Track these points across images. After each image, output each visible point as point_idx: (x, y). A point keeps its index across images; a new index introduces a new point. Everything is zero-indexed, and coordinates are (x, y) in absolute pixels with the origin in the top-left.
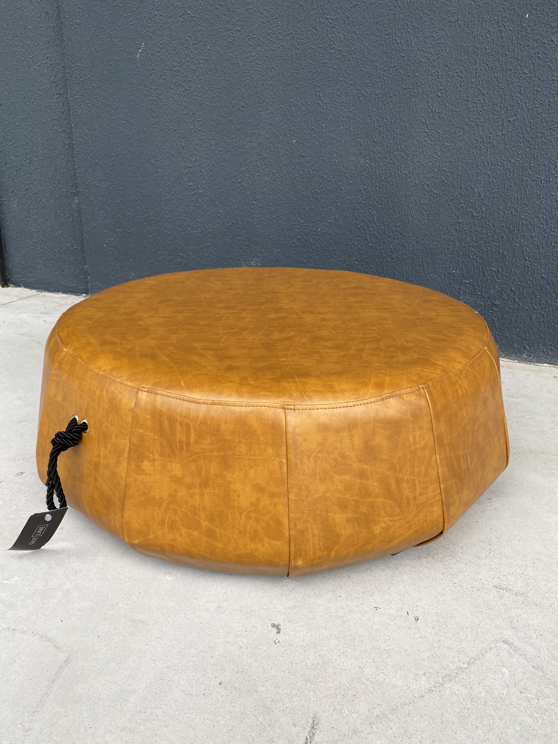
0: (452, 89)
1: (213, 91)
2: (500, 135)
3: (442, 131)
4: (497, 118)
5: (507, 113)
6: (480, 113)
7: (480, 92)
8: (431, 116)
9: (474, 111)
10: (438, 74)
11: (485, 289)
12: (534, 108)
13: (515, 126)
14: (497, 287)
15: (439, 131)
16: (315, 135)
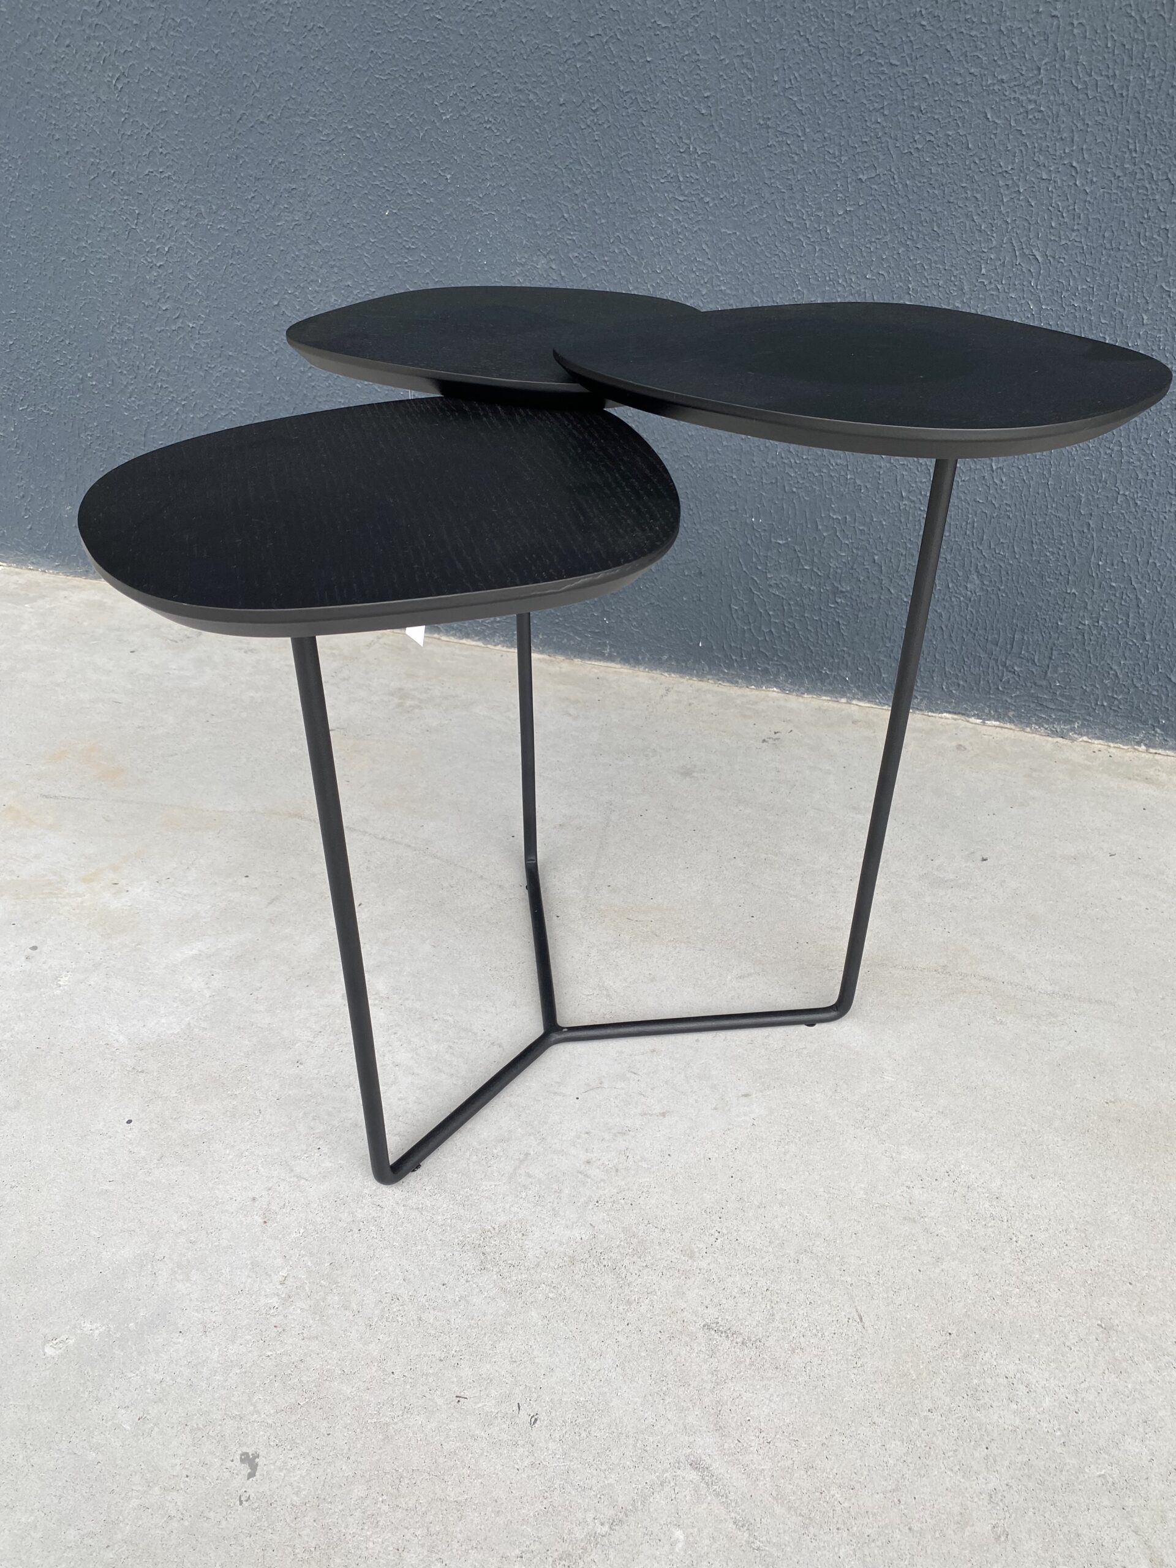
0: (730, 98)
1: (186, 79)
2: (841, 213)
3: (713, 199)
4: (832, 173)
5: (855, 160)
6: (796, 158)
7: (792, 106)
8: (687, 163)
9: (781, 153)
10: (696, 57)
11: (819, 559)
12: (912, 151)
13: (873, 192)
14: (844, 554)
15: (707, 199)
16: (432, 200)
